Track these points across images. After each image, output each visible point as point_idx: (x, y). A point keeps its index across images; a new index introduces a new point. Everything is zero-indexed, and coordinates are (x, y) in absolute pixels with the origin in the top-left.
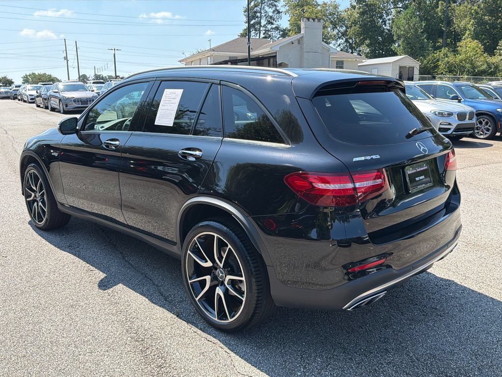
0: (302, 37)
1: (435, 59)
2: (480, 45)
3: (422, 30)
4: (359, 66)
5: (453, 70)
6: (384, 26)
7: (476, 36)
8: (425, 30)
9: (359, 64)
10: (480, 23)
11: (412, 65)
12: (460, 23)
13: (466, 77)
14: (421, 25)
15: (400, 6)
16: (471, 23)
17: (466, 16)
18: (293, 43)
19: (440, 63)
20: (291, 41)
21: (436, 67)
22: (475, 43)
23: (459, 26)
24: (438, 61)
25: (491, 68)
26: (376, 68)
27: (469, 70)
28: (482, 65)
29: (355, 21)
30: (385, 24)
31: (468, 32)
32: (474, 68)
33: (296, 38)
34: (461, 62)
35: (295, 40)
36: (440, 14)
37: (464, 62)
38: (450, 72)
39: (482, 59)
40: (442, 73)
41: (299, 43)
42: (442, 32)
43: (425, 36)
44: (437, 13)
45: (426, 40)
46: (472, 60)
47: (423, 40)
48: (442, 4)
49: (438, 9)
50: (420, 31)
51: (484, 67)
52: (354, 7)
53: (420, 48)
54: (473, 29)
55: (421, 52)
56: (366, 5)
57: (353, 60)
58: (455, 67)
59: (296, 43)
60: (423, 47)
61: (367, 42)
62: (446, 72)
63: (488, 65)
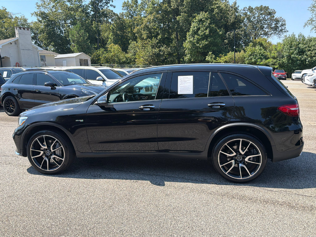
0: (17, 40)
1: (97, 55)
2: (120, 47)
3: (87, 38)
4: (55, 59)
5: (109, 61)
6: (62, 34)
7: (115, 43)
8: (88, 38)
9: (55, 57)
10: (115, 35)
11: (86, 58)
12: (105, 35)
13: (116, 65)
14: (86, 35)
15: (69, 22)
16: (110, 35)
17: (107, 31)
18: (11, 44)
19: (100, 57)
20: (9, 42)
21: (99, 59)
22: (116, 46)
23: (104, 36)
24: (99, 56)
25: (128, 60)
26: (65, 60)
27: (117, 61)
28: (123, 59)
29: (43, 30)
30: (62, 33)
31: (110, 40)
32: (119, 60)
33: (13, 40)
34: (112, 57)
35: (13, 42)
36: (94, 29)
37: (113, 57)
38: (107, 63)
39: (123, 55)
40: (103, 63)
41: (16, 44)
42: (96, 39)
43: (89, 41)
44: (92, 28)
45: (90, 44)
46: (118, 56)
47: (88, 44)
48: (95, 23)
49: (93, 26)
50: (86, 38)
51: (125, 59)
52: (40, 22)
53: (87, 48)
54: (112, 38)
55: (89, 51)
56: (49, 21)
57: (51, 55)
58: (110, 60)
59: (13, 44)
60: (89, 48)
61: (53, 43)
62: (105, 62)
63: (126, 59)
